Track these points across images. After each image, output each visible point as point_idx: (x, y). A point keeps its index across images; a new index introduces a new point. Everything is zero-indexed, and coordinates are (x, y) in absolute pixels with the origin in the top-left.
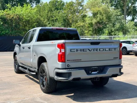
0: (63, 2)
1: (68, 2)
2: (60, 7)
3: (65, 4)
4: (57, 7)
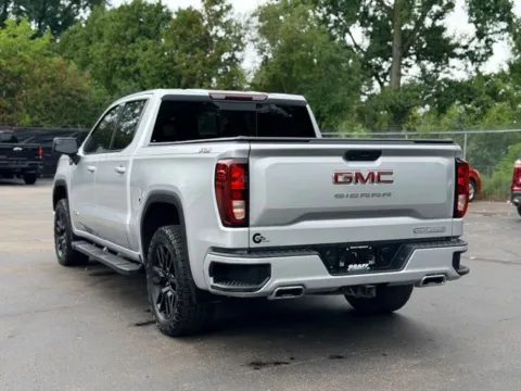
0: (164, 10)
3: (174, 17)
4: (142, 26)
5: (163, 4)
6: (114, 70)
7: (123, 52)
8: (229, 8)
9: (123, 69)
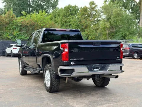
0: (77, 7)
1: (82, 7)
2: (74, 13)
3: (80, 9)
4: (71, 12)
5: (76, 6)
6: (63, 25)
7: (66, 20)
8: (97, 6)
9: (66, 24)
